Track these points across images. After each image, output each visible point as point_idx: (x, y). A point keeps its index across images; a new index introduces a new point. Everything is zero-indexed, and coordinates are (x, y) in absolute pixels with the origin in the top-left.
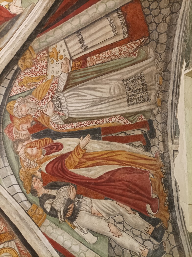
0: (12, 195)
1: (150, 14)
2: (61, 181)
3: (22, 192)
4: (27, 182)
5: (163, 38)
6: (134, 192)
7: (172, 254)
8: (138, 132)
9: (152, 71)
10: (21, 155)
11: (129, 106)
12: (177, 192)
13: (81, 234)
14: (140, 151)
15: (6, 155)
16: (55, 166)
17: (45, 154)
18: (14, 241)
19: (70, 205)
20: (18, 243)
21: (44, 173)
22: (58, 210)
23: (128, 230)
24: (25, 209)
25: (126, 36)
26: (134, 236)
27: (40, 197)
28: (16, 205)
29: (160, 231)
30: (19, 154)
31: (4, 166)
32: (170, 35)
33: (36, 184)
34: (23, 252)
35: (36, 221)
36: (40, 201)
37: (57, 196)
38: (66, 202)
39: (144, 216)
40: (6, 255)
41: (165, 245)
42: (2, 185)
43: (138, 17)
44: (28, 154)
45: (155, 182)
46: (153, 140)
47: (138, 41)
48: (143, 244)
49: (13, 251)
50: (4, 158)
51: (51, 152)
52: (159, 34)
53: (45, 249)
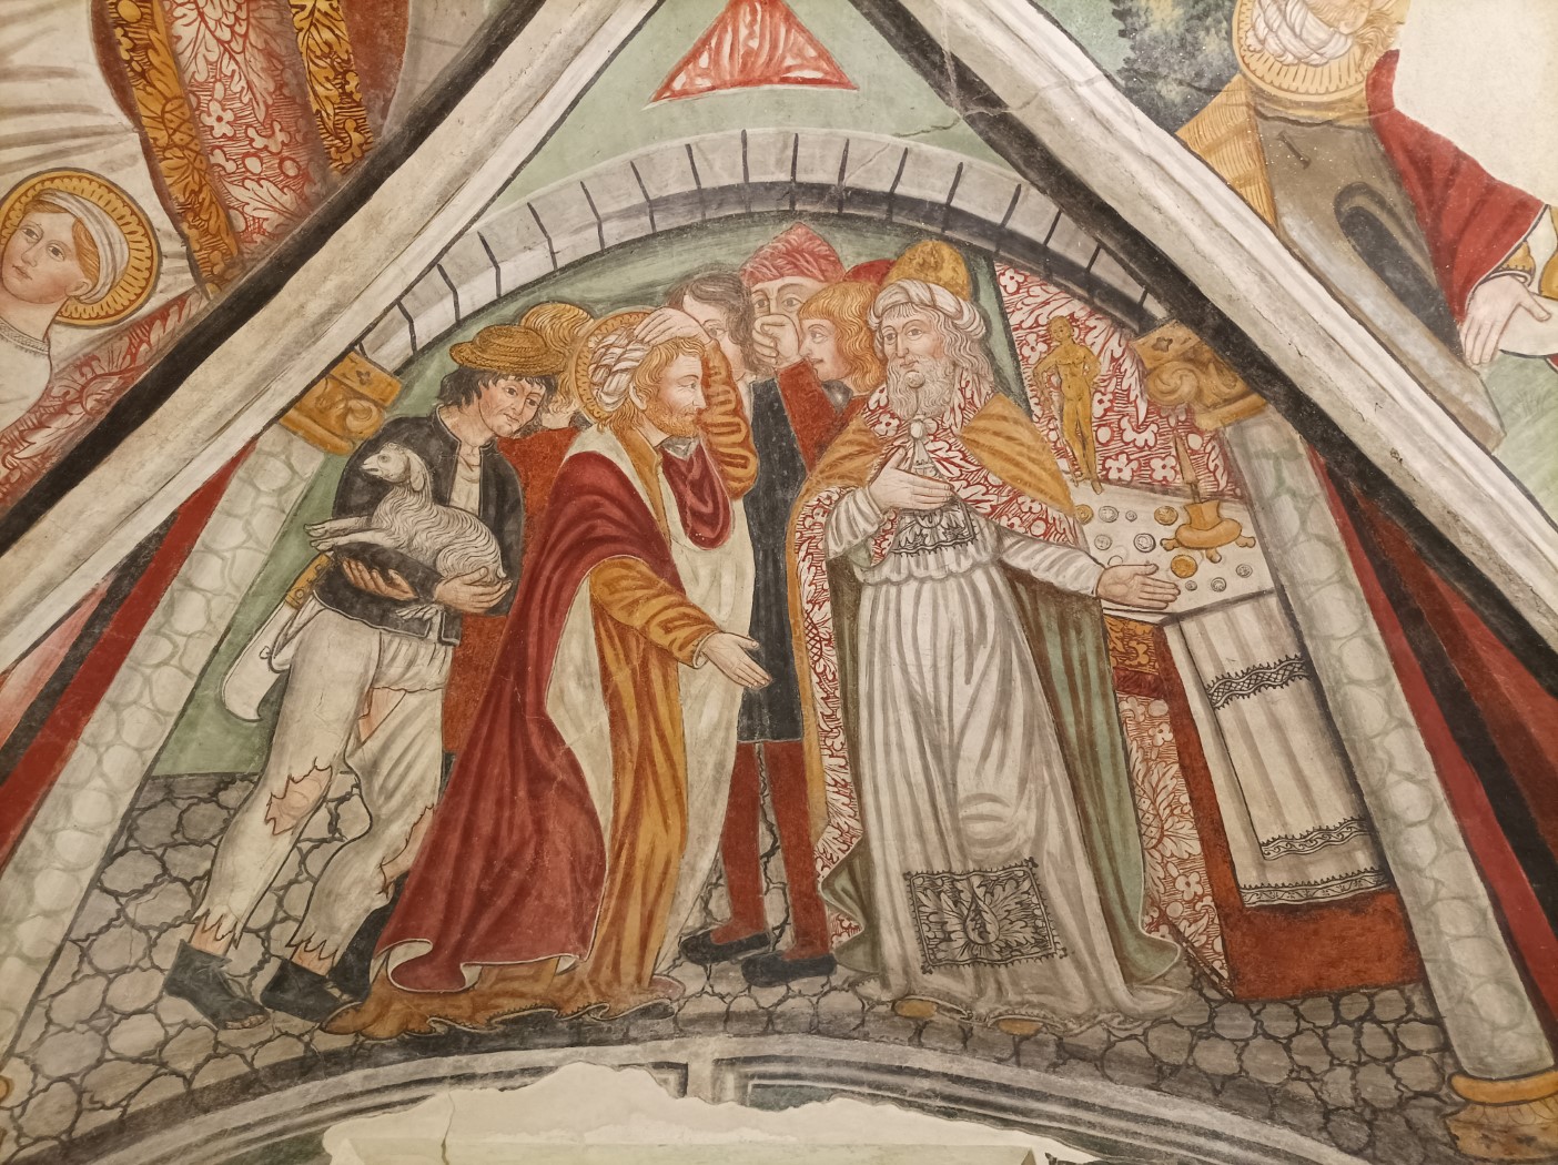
0: (443, 261)
1: (1339, 1020)
2: (526, 536)
3: (462, 316)
4: (517, 349)
5: (1216, 1058)
6: (485, 887)
7: (216, 1056)
8: (774, 909)
9: (1066, 995)
10: (661, 318)
11: (907, 876)
12: (497, 1075)
13: (266, 639)
14: (684, 917)
15: (662, 233)
16: (607, 503)
17: (670, 452)
18: (193, 285)
19: (406, 578)
20: (185, 312)
21: (567, 446)
22: (374, 519)
23: (303, 862)
24: (370, 336)
25: (1251, 899)
26: (278, 891)
27: (436, 422)
28: (387, 288)
29: (311, 1002)
30: (671, 306)
31: (600, 212)
32: (1229, 1089)
33: (505, 400)
34: (142, 342)
35: (310, 401)
36: (417, 422)
37: (450, 511)
38: (421, 559)
39: (375, 931)
40: (117, 247)
41: (252, 1026)
42: (493, 199)
43: (1333, 964)
44: (668, 361)
45: (536, 978)
46: (736, 973)
47: (1218, 946)
48: (245, 929)
49: (143, 283)
50: (647, 219)
51: (681, 487)
52: (1241, 1046)
53: (172, 467)
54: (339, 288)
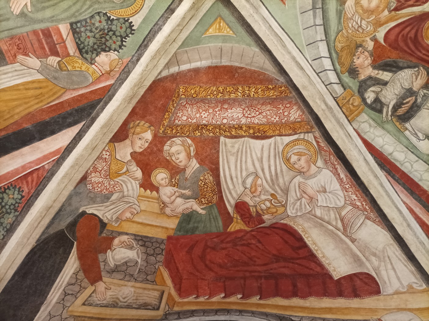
0: (317, 72)
3: (333, 69)
4: (346, 55)
10: (348, 8)
13: (414, 140)
15: (322, 5)
16: (403, 32)
17: (392, 8)
18: (312, 134)
19: (408, 98)
20: (318, 137)
21: (380, 43)
22: (386, 103)
24: (333, 94)
27: (362, 81)
28: (322, 88)
30: (344, 5)
31: (313, 25)
33: (361, 60)
34: (323, 148)
35: (347, 113)
36: (360, 86)
37: (390, 82)
38: (403, 93)
40: (300, 148)
42: (304, 56)
44: (362, 7)
49: (310, 144)
50: (317, 10)
51: (406, 5)
53: (357, 150)
54: (319, 100)
